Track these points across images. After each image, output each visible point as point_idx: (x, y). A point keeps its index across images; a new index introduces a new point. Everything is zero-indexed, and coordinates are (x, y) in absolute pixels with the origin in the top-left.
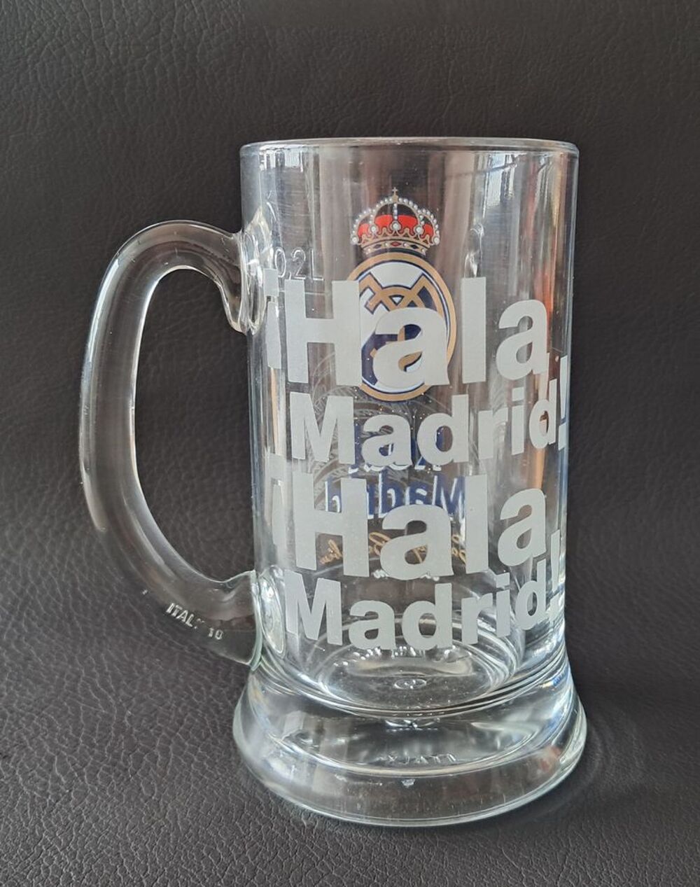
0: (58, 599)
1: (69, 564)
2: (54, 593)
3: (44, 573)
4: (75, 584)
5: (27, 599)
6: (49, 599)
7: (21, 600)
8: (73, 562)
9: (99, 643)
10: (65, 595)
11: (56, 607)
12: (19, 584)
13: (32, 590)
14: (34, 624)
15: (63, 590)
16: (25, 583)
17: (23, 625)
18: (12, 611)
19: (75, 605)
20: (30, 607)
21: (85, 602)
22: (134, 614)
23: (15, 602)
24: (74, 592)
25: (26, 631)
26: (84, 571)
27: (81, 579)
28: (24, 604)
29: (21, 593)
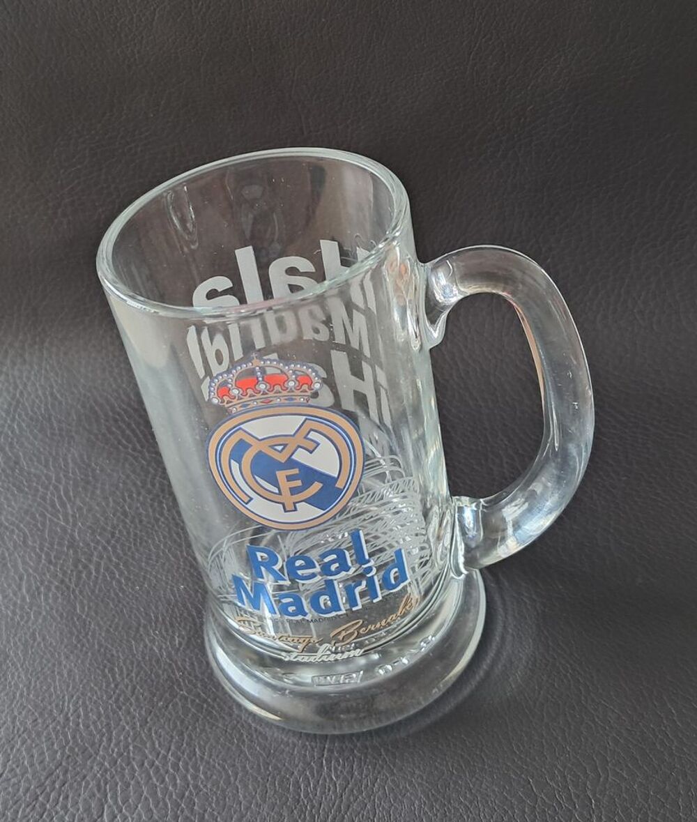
0: (41, 401)
1: (46, 370)
2: (37, 396)
3: (29, 379)
4: (52, 387)
5: (18, 402)
6: (34, 402)
7: (14, 403)
8: (48, 367)
9: (69, 443)
10: (46, 398)
11: (39, 408)
12: (11, 389)
13: (21, 393)
14: (24, 425)
15: (44, 394)
16: (16, 387)
17: (16, 427)
18: (8, 413)
19: (53, 405)
20: (21, 409)
21: (60, 403)
22: (96, 412)
23: (10, 404)
24: (52, 394)
25: (17, 432)
26: (57, 375)
27: (56, 381)
28: (17, 406)
29: (13, 397)
